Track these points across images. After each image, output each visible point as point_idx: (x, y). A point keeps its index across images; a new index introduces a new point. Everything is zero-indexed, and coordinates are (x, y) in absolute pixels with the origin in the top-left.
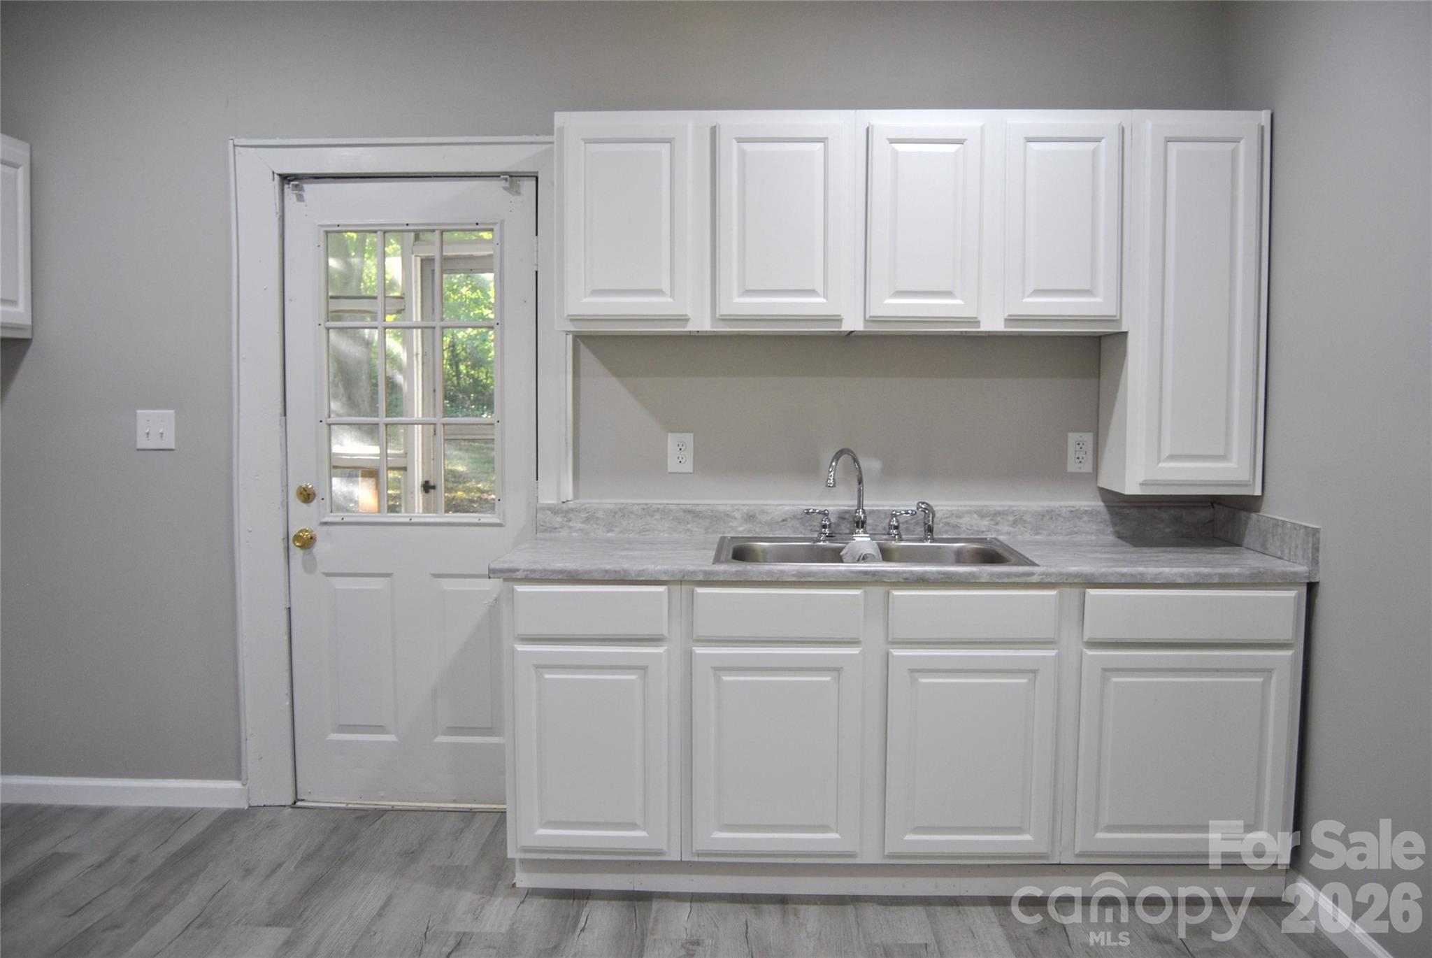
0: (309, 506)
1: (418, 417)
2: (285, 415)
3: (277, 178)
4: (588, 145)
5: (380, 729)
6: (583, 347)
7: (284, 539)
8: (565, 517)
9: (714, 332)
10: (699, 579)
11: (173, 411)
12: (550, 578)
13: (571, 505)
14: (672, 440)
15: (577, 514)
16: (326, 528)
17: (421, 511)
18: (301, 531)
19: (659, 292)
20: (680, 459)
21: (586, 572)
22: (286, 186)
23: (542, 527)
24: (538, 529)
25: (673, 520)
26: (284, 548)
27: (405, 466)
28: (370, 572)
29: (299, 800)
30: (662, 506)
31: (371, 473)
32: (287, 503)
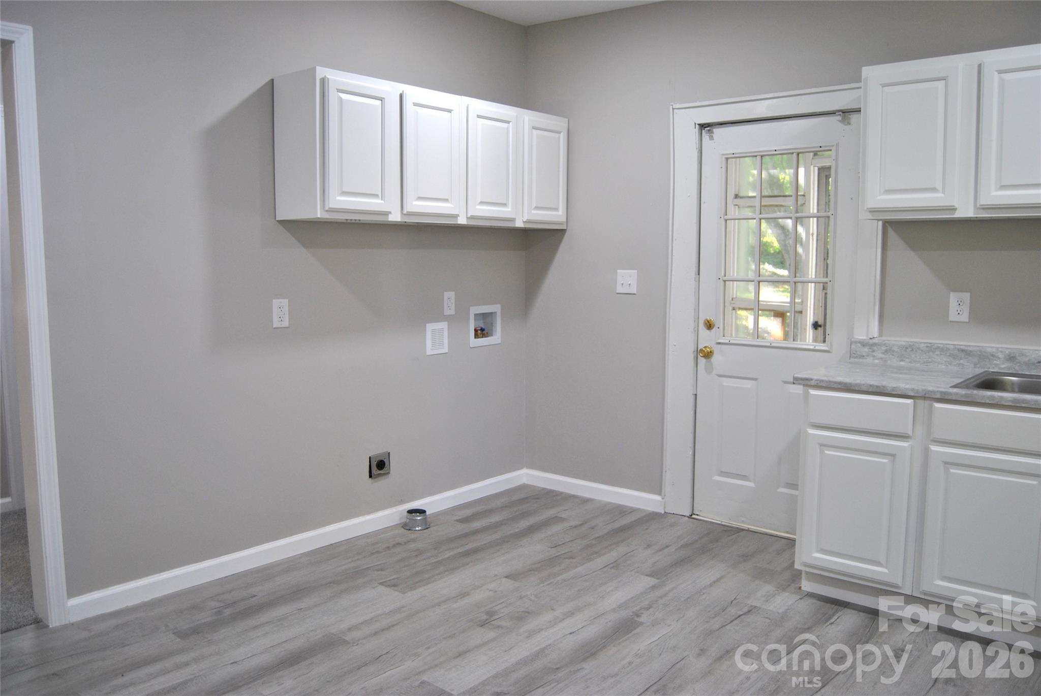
0: (710, 332)
1: (811, 278)
2: (699, 274)
3: (697, 126)
4: (884, 88)
5: (744, 478)
6: (890, 230)
7: (694, 351)
8: (870, 348)
9: (976, 217)
10: (936, 397)
11: (636, 271)
12: (833, 386)
13: (875, 341)
14: (953, 298)
15: (879, 347)
16: (720, 346)
17: (811, 341)
18: (705, 347)
19: (934, 190)
20: (959, 312)
21: (857, 385)
22: (703, 131)
23: (854, 355)
24: (852, 356)
25: (949, 356)
26: (694, 357)
27: (801, 310)
28: (740, 376)
29: (694, 514)
30: (942, 346)
31: (779, 314)
32: (698, 329)
